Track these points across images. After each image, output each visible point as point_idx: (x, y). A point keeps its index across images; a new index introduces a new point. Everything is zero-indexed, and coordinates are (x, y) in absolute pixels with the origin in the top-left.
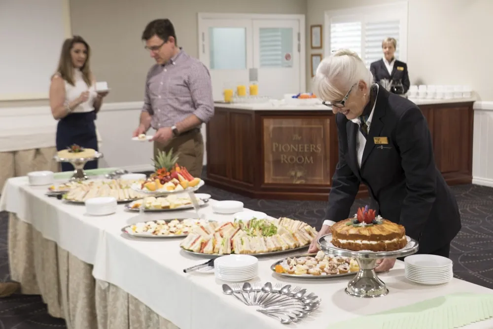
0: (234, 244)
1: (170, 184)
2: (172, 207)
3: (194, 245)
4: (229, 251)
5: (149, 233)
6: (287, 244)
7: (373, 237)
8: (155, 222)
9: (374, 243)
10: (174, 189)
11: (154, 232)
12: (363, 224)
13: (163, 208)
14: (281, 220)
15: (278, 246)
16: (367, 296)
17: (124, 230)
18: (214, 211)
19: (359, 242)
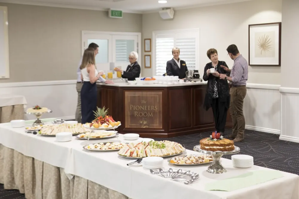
0: (147, 152)
1: (105, 124)
2: (101, 137)
3: (127, 154)
4: (145, 156)
5: (98, 149)
6: (172, 152)
7: (221, 145)
8: (99, 144)
9: (222, 148)
10: (108, 127)
11: (100, 149)
12: (215, 140)
13: (97, 137)
14: (164, 141)
15: (168, 153)
16: (217, 173)
17: (84, 147)
18: (124, 139)
19: (215, 147)
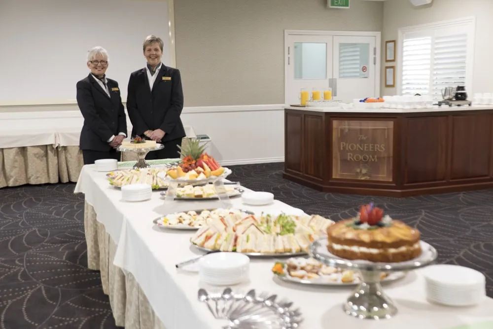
0: (239, 240)
1: (193, 172)
2: (205, 196)
4: (231, 248)
6: (300, 246)
7: (373, 244)
9: (374, 251)
10: (197, 177)
12: (365, 226)
13: (196, 196)
15: (288, 247)
19: (355, 249)
